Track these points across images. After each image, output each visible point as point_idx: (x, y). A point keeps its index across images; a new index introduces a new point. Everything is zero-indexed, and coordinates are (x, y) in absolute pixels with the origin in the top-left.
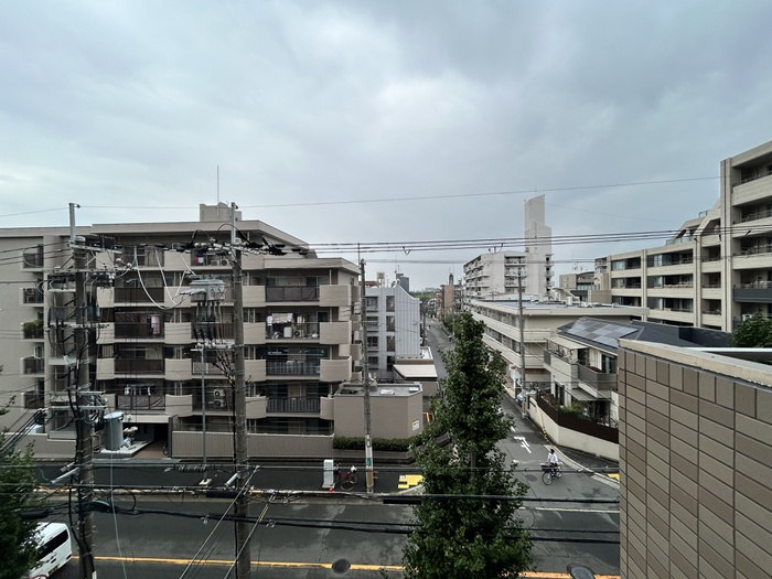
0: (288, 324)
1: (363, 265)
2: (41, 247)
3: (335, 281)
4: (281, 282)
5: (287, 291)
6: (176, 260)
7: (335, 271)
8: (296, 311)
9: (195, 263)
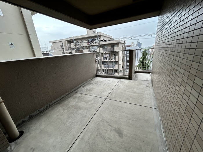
0: (108, 57)
1: (125, 41)
2: (62, 43)
3: (118, 46)
4: (106, 47)
5: (107, 49)
6: (85, 44)
7: (118, 43)
8: (109, 54)
9: (88, 44)
